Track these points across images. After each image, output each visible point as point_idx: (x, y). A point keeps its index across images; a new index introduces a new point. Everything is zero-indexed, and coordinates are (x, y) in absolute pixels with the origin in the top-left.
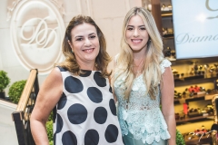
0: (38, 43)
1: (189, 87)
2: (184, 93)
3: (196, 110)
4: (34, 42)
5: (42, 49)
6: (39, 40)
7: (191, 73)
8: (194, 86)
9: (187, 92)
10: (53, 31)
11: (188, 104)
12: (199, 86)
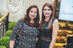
0: (13, 5)
1: (63, 31)
2: (61, 32)
3: (63, 39)
4: (12, 4)
5: (14, 7)
6: (14, 4)
7: (64, 26)
8: (65, 31)
9: (62, 32)
10: (19, 2)
11: (61, 36)
12: (67, 31)
